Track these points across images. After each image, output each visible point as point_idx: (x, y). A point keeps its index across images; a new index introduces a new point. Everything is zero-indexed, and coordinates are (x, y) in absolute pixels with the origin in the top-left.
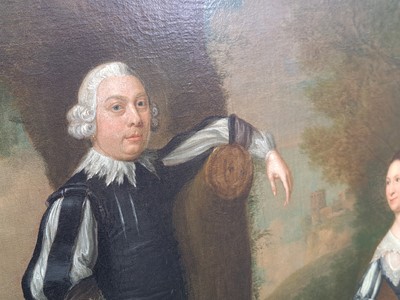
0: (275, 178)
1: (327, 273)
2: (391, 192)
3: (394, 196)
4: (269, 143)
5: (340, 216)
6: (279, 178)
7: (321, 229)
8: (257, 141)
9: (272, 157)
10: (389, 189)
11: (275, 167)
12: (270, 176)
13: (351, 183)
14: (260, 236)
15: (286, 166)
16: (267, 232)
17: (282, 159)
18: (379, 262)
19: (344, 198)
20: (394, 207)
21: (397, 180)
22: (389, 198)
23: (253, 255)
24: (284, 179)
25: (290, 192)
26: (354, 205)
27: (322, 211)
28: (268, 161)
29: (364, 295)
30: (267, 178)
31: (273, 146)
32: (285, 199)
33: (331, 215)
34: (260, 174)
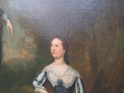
0: (9, 28)
1: (25, 65)
2: (53, 49)
3: (54, 52)
4: (7, 17)
5: (30, 49)
6: (10, 28)
7: (23, 49)
8: (4, 15)
9: (8, 21)
10: (52, 48)
11: (9, 24)
12: (8, 27)
13: (35, 39)
14: (4, 42)
15: (12, 25)
16: (6, 42)
17: (11, 23)
18: (46, 73)
19: (32, 43)
20: (54, 56)
21: (57, 46)
22: (52, 51)
23: (2, 47)
24: (11, 29)
25: (13, 34)
26: (36, 47)
27: (23, 44)
28: (7, 22)
29: (38, 81)
30: (6, 27)
31: (9, 18)
32: (12, 35)
33: (27, 47)
34: (5, 25)
